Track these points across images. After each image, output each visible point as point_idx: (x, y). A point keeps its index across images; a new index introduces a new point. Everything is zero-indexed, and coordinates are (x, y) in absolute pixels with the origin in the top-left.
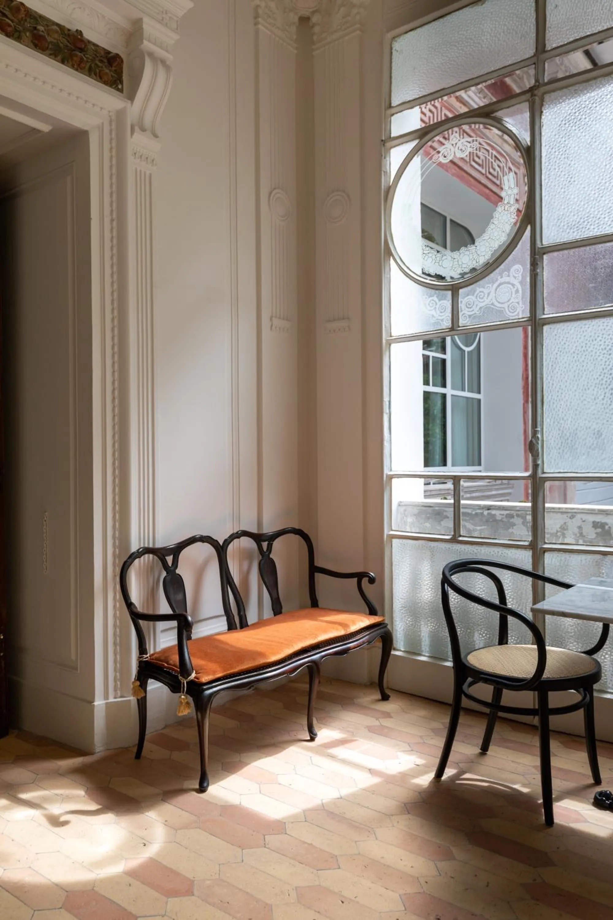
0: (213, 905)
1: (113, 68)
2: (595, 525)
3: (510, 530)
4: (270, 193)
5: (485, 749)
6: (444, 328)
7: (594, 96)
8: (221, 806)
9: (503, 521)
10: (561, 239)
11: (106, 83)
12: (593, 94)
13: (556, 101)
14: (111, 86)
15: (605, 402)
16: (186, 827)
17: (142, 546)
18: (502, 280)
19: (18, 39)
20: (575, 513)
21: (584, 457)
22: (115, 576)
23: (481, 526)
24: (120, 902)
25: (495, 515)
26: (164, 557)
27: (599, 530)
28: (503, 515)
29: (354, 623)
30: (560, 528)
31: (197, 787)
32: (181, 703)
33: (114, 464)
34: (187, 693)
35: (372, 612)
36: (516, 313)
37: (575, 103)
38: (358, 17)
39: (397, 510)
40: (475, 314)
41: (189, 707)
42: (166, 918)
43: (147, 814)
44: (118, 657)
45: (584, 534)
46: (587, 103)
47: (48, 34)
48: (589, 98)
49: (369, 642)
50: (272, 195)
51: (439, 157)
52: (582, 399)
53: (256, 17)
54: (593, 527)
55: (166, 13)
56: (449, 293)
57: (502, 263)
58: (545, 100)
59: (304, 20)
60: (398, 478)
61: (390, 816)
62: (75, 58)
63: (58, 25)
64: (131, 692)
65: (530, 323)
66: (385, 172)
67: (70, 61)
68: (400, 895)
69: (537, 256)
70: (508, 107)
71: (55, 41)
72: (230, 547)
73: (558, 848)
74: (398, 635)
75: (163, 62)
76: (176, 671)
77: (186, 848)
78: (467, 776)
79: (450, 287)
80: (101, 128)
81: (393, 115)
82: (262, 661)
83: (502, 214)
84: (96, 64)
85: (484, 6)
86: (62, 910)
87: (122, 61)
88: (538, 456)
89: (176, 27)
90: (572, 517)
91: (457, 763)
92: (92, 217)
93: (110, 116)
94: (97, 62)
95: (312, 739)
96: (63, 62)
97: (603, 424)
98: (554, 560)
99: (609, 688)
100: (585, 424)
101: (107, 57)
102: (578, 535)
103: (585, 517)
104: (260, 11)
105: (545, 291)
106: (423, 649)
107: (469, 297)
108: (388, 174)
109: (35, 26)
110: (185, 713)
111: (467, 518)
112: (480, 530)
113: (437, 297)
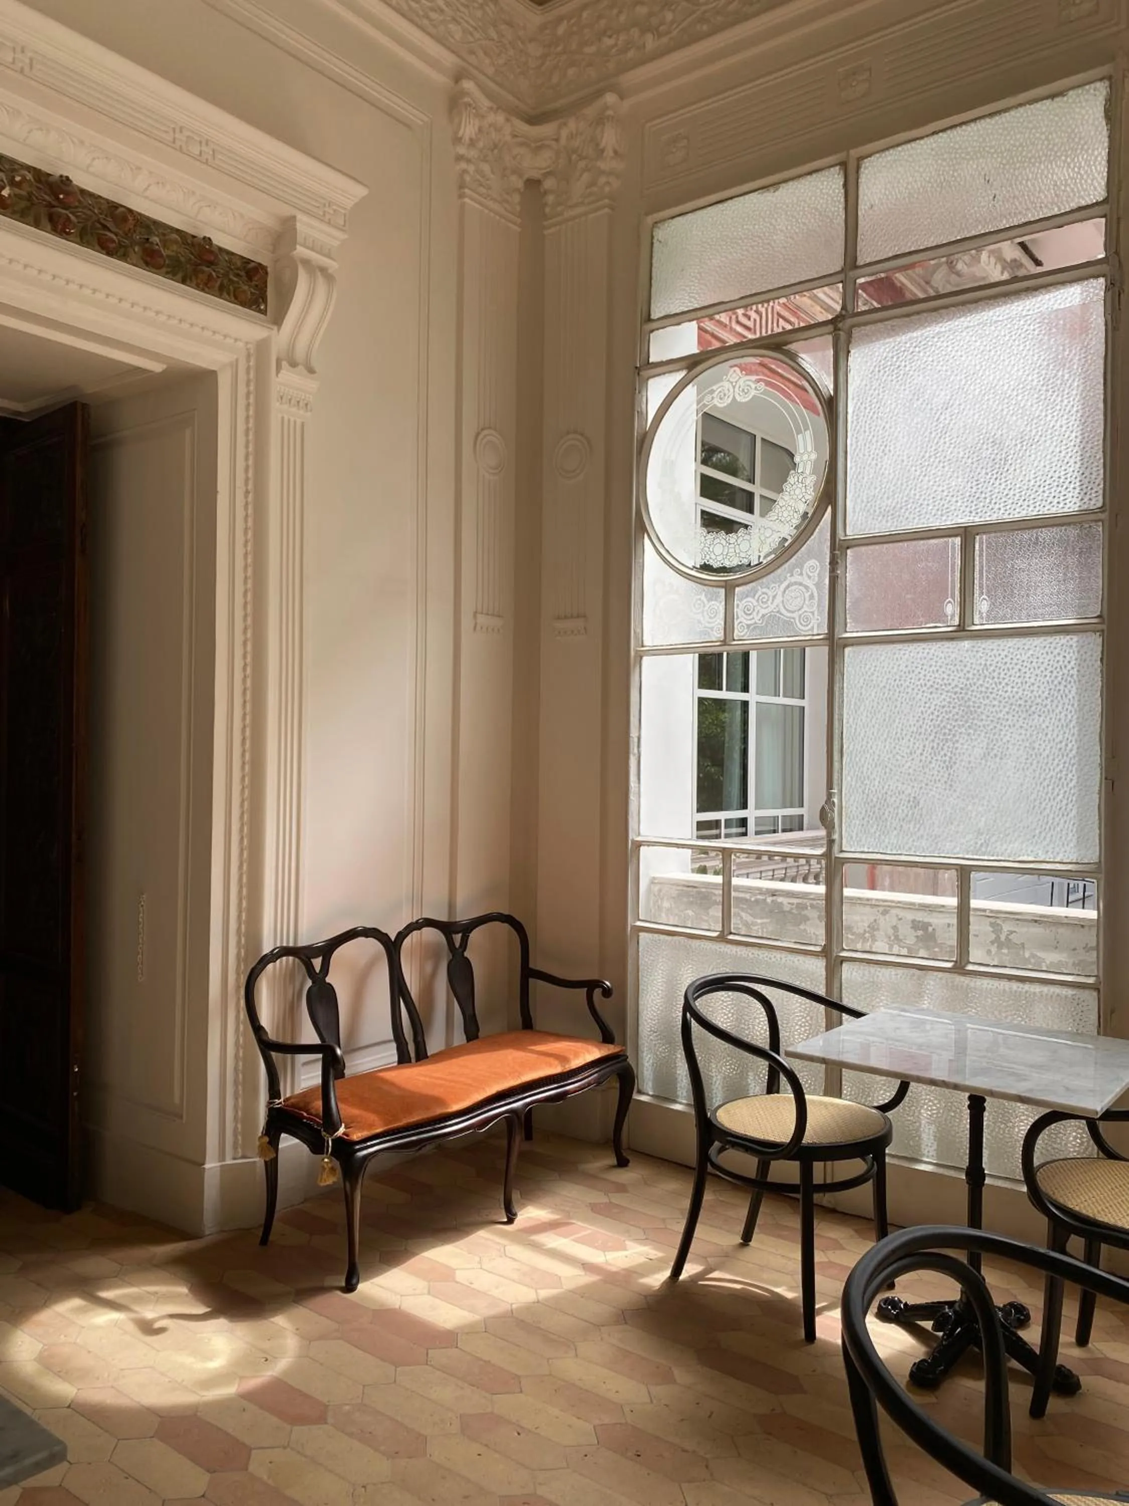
0: (351, 1435)
1: (254, 283)
2: (916, 925)
3: (802, 927)
4: (478, 434)
5: (747, 1237)
6: (714, 639)
7: (917, 337)
8: (374, 1310)
9: (792, 913)
10: (870, 530)
11: (243, 304)
12: (915, 334)
13: (870, 338)
14: (250, 307)
15: (923, 758)
16: (322, 1337)
17: (278, 945)
18: (793, 580)
19: (124, 257)
20: (889, 906)
21: (895, 832)
22: (238, 987)
23: (762, 918)
24: (230, 1431)
25: (781, 903)
26: (309, 959)
27: (920, 933)
28: (793, 904)
29: (576, 1055)
30: (869, 927)
31: (343, 1284)
32: (324, 1168)
33: (241, 830)
34: (332, 1154)
35: (607, 1038)
36: (809, 627)
37: (893, 344)
38: (607, 189)
39: (649, 890)
40: (756, 623)
41: (334, 1175)
42: (289, 1449)
43: (272, 1319)
44: (240, 1101)
45: (901, 937)
46: (908, 345)
47: (165, 246)
48: (910, 339)
49: (598, 1082)
50: (481, 437)
51: (713, 398)
52: (894, 752)
53: (462, 186)
54: (912, 928)
55: (329, 206)
56: (723, 591)
57: (794, 555)
58: (853, 336)
59: (533, 184)
60: (648, 846)
61: (598, 1326)
62: (200, 276)
63: (178, 231)
64: (257, 1151)
65: (827, 642)
66: (640, 413)
67: (193, 278)
68: (594, 1427)
69: (837, 552)
70: (806, 339)
71: (173, 254)
72: (407, 942)
73: (814, 1371)
74: (645, 1073)
75: (323, 270)
76: (318, 1123)
77: (321, 1364)
78: (716, 1274)
79: (723, 584)
80: (235, 365)
81: (652, 331)
82: (439, 1111)
83: (795, 487)
84: (230, 280)
85: (776, 193)
86: (154, 1439)
87: (267, 273)
88: (834, 827)
89: (342, 223)
90: (885, 913)
91: (706, 1258)
92: (219, 489)
93: (247, 349)
94: (231, 277)
95: (510, 1221)
96: (183, 281)
97: (921, 788)
98: (854, 973)
99: (924, 1155)
100: (897, 787)
101: (245, 267)
102: (893, 938)
103: (902, 913)
104: (467, 178)
105: (848, 600)
106: (679, 1093)
107: (749, 599)
108: (643, 415)
109: (146, 237)
110: (328, 1183)
111: (745, 906)
112: (762, 924)
113: (706, 595)
